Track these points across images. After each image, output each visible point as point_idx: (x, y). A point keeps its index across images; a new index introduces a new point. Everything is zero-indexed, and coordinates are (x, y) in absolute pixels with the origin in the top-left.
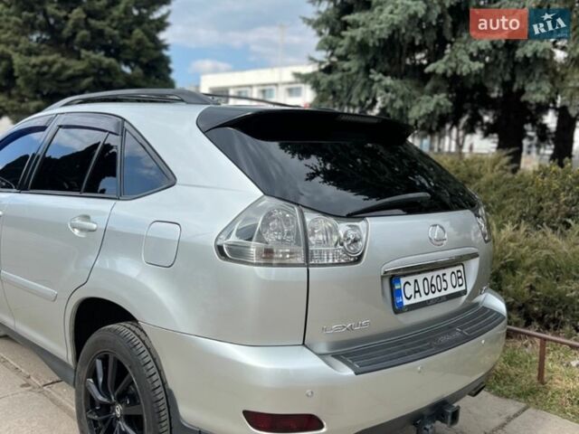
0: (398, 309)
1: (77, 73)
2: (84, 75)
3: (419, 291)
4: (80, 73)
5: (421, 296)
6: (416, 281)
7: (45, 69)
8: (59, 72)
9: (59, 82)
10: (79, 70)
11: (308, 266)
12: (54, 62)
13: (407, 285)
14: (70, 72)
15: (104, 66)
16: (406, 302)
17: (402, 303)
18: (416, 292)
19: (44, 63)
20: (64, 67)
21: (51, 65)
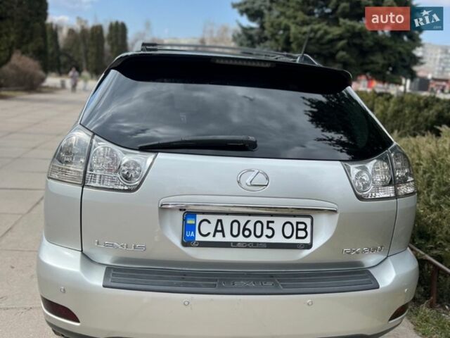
0: (187, 242)
1: (335, 37)
2: (341, 38)
3: (222, 231)
4: (338, 37)
5: (224, 236)
6: (219, 221)
7: (312, 35)
8: (322, 37)
9: (322, 44)
10: (337, 35)
11: (83, 185)
12: (319, 29)
13: (205, 223)
14: (330, 37)
15: (357, 30)
16: (199, 238)
17: (194, 238)
18: (216, 231)
19: (312, 30)
20: (326, 33)
21: (316, 32)
